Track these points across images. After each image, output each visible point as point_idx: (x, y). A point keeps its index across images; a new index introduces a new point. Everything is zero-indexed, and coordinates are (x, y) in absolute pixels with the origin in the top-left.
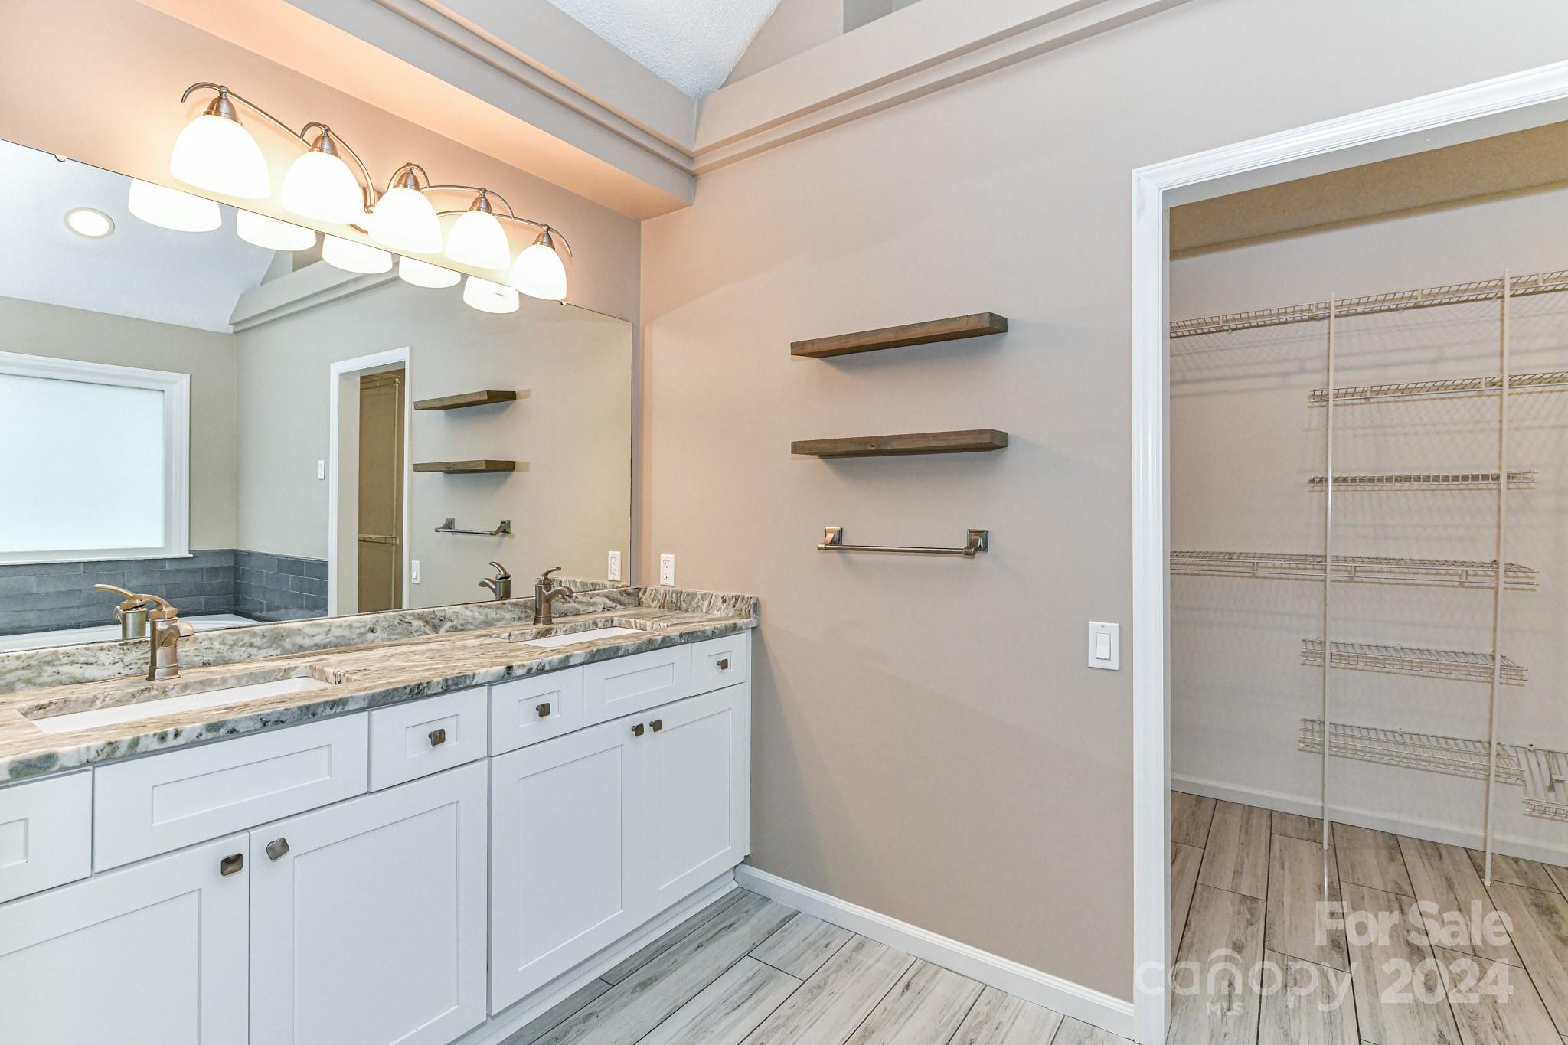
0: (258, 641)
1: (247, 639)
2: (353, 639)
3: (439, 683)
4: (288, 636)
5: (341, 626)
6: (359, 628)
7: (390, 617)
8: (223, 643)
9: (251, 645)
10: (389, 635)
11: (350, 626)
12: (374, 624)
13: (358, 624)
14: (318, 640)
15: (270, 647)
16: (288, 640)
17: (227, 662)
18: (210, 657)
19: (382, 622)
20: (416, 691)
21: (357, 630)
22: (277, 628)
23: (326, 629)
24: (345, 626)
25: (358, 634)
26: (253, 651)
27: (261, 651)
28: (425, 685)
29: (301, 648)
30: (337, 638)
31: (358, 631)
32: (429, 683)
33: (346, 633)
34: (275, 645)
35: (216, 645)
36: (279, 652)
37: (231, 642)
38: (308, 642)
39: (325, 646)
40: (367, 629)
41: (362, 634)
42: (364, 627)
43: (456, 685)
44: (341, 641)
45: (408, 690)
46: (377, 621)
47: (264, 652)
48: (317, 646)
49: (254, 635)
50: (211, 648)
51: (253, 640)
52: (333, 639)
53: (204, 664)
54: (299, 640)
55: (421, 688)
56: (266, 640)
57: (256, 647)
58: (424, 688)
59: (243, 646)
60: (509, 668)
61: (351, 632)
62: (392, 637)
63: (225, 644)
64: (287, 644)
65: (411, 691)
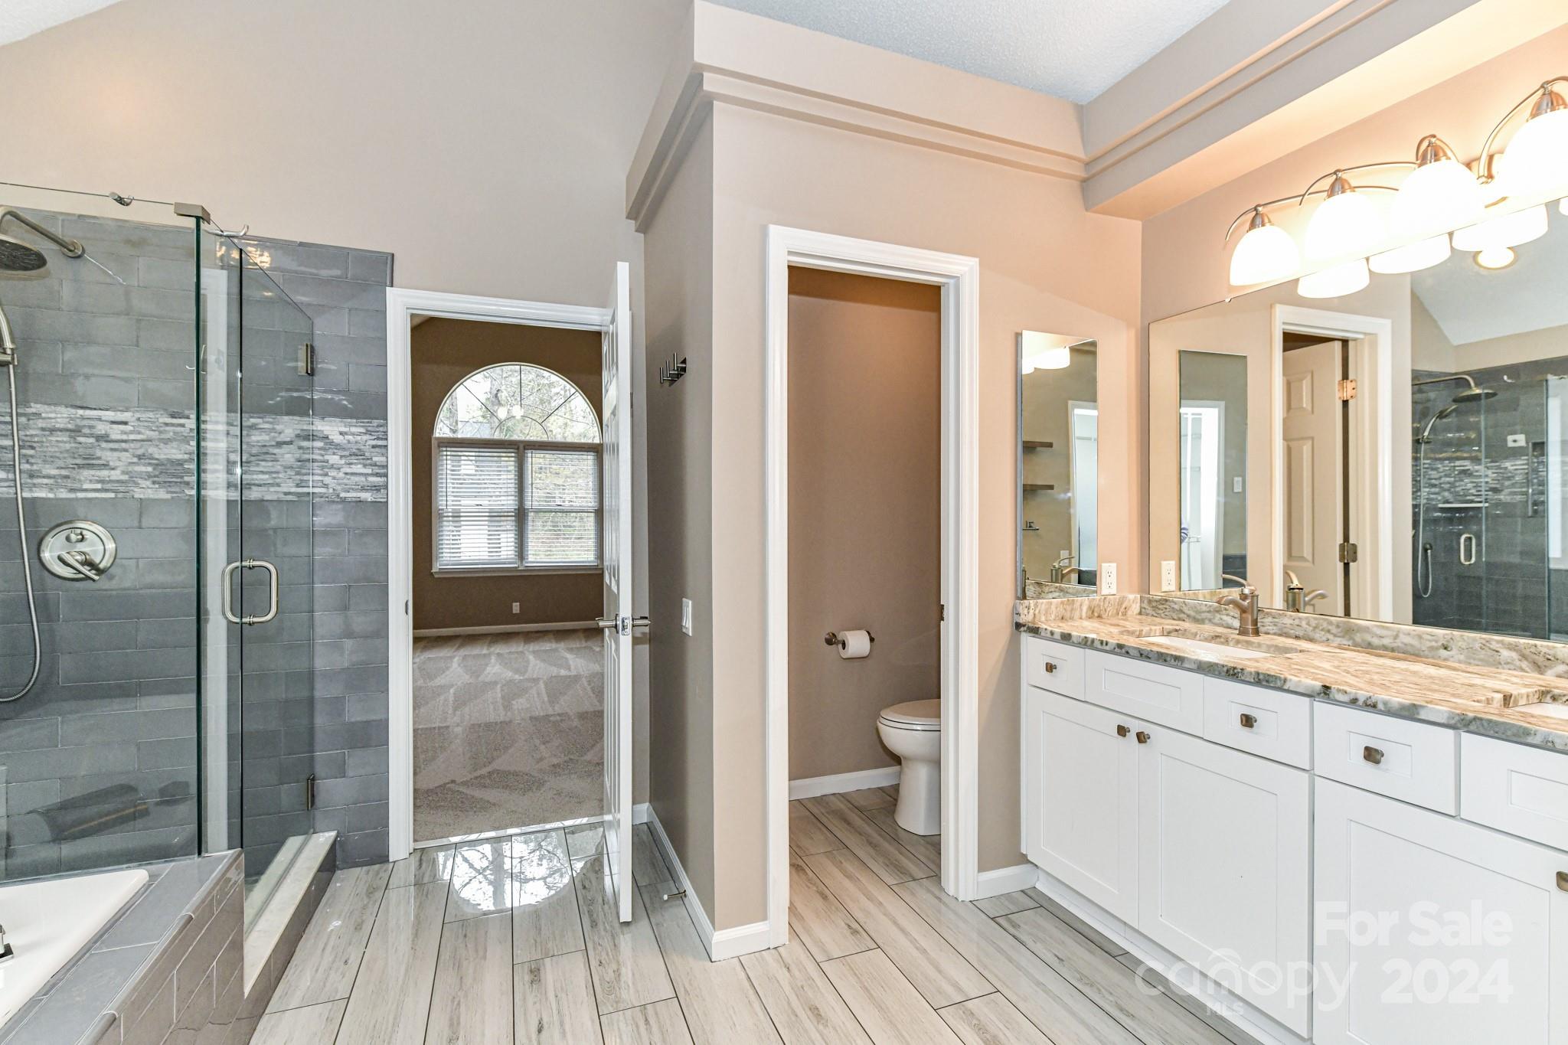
0: (1334, 630)
1: (1325, 625)
2: (1423, 651)
3: (1251, 673)
4: (1358, 631)
5: (1409, 634)
6: (1430, 641)
7: (1468, 637)
8: (1308, 624)
9: (1329, 631)
10: (1468, 657)
11: (1420, 637)
12: (1448, 641)
13: (1429, 637)
14: (1386, 642)
15: (1343, 637)
16: (1358, 634)
17: (1311, 640)
18: (1300, 633)
19: (1459, 641)
20: (1231, 672)
21: (1428, 642)
22: (1348, 622)
23: (1395, 633)
24: (1415, 635)
25: (1428, 648)
26: (1331, 637)
27: (1336, 638)
28: (1240, 671)
29: (1370, 645)
30: (1406, 645)
31: (1429, 644)
32: (1242, 669)
33: (1415, 642)
34: (1347, 637)
35: (1304, 623)
36: (1350, 643)
37: (1314, 625)
38: (1376, 641)
39: (1393, 650)
40: (1440, 644)
41: (1432, 648)
42: (1436, 641)
43: (1267, 681)
44: (1409, 649)
45: (1225, 669)
46: (1452, 639)
47: (1338, 640)
48: (1385, 648)
49: (1330, 623)
50: (1300, 626)
51: (1330, 627)
52: (1400, 644)
53: (1296, 637)
54: (1368, 638)
55: (1236, 671)
56: (1339, 630)
57: (1332, 634)
58: (1239, 672)
59: (1322, 630)
60: (1326, 688)
61: (1421, 643)
62: (1472, 661)
63: (1309, 625)
64: (1358, 638)
65: (1228, 671)
